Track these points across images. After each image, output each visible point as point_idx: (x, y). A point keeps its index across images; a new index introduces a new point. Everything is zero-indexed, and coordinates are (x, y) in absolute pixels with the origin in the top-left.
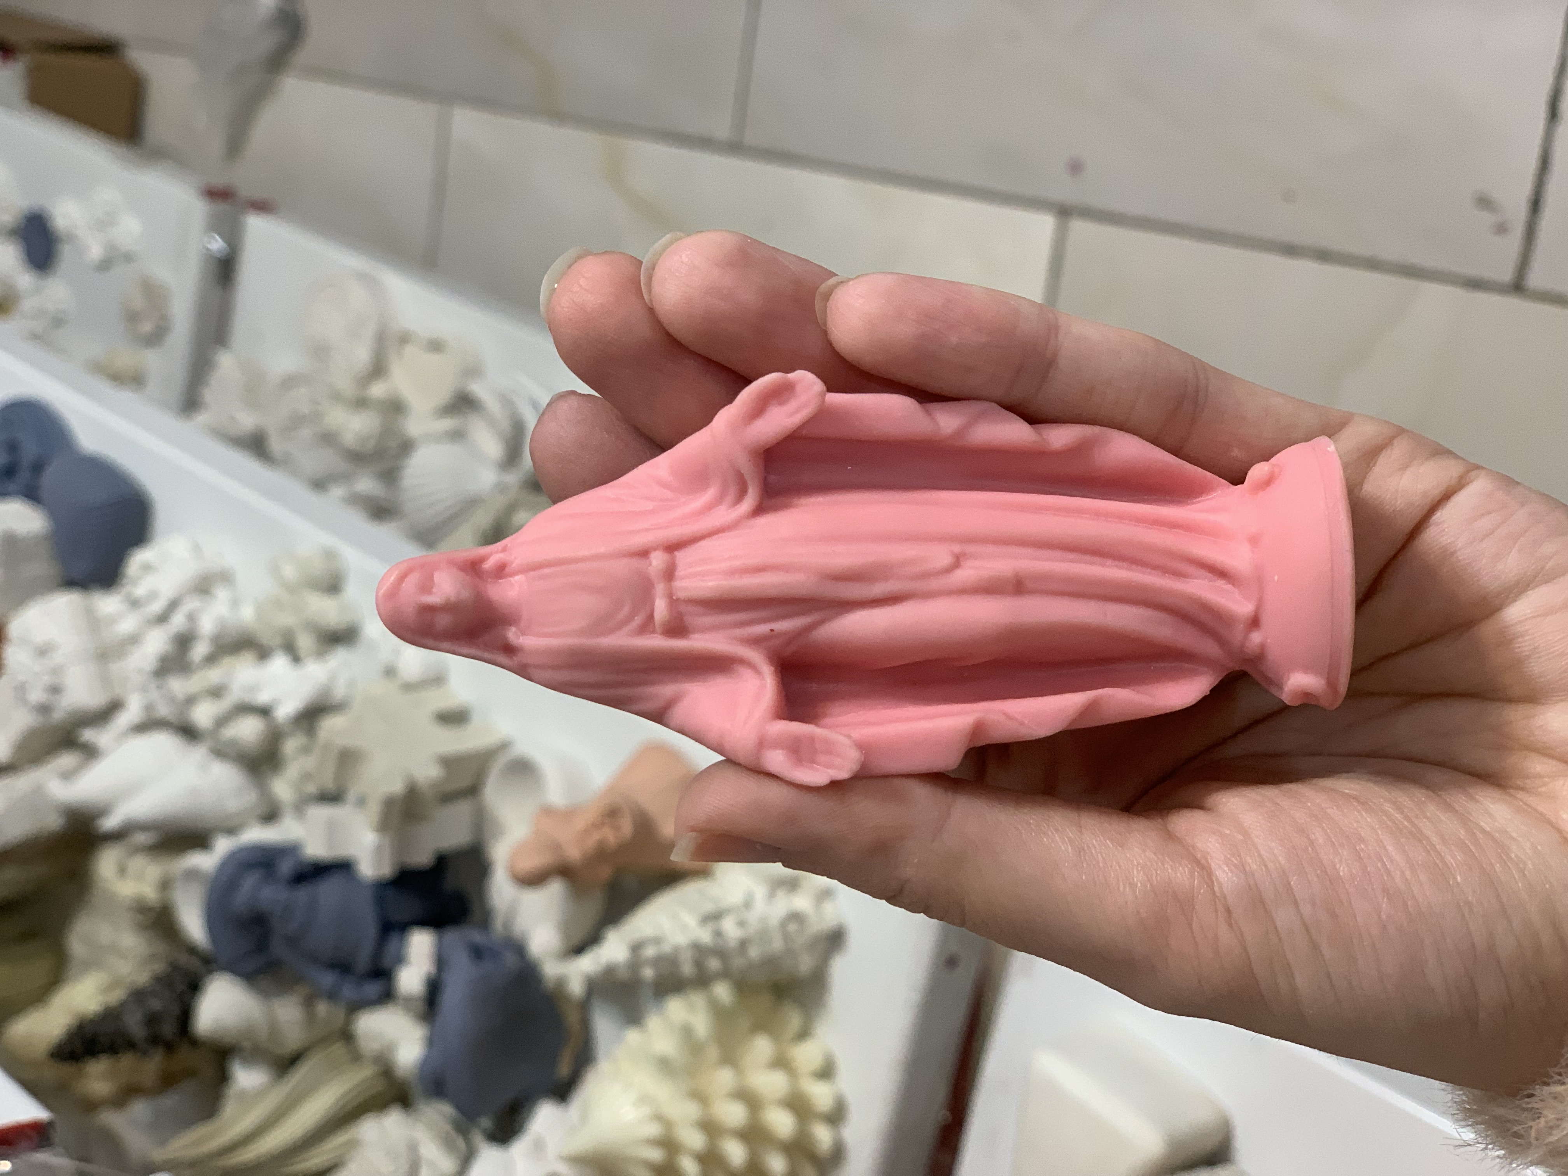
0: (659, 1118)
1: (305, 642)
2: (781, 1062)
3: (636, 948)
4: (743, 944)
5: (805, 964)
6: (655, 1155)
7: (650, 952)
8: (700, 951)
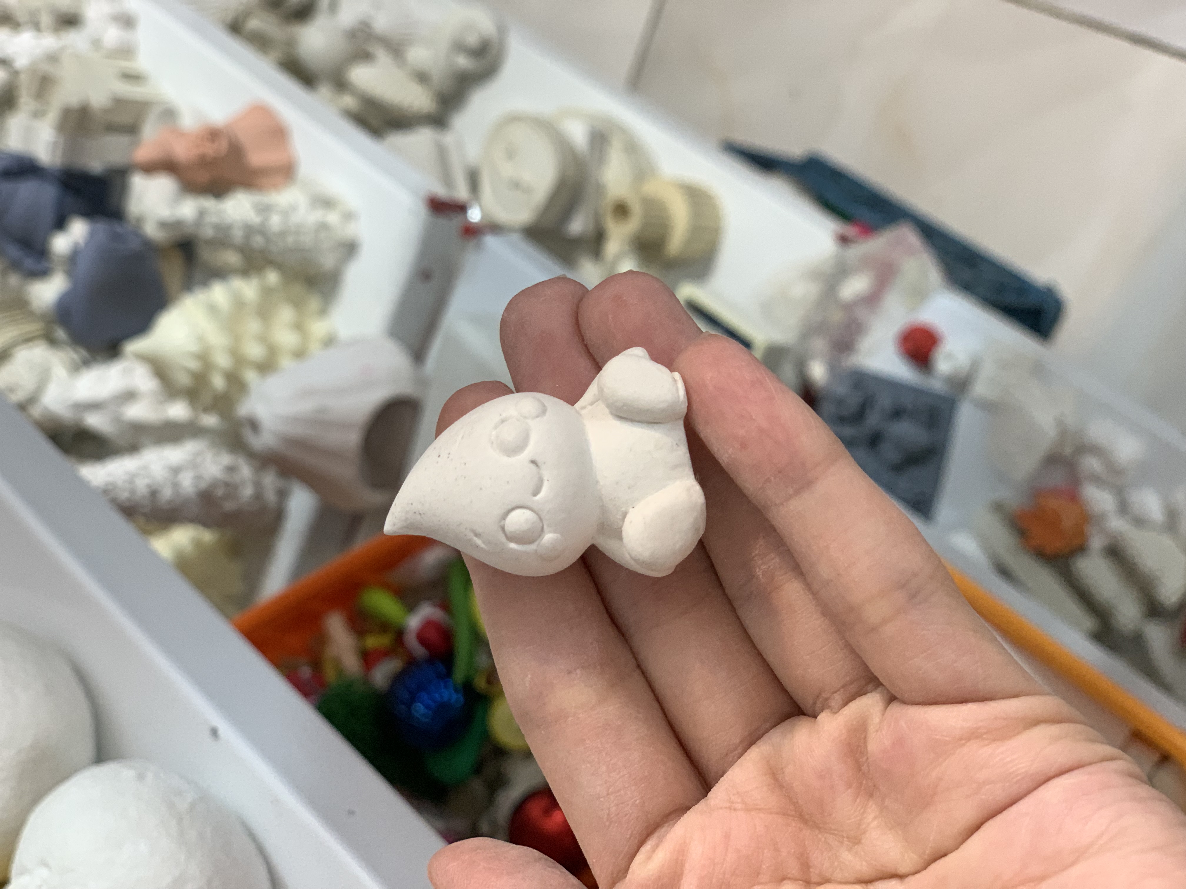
0: (201, 339)
1: (46, 19)
2: (299, 327)
3: (202, 214)
4: (283, 234)
5: (328, 261)
6: (194, 365)
7: (212, 219)
8: (250, 230)
